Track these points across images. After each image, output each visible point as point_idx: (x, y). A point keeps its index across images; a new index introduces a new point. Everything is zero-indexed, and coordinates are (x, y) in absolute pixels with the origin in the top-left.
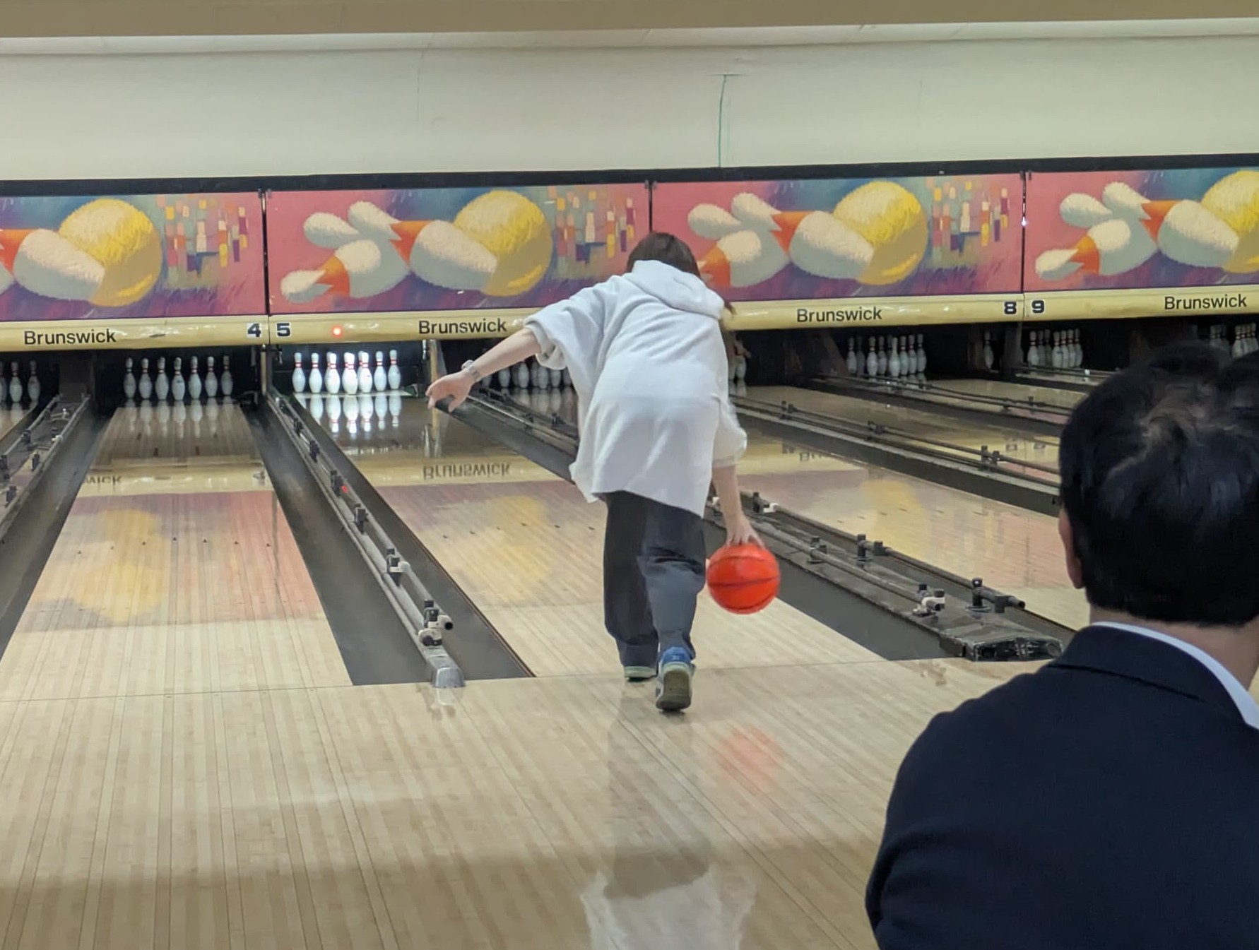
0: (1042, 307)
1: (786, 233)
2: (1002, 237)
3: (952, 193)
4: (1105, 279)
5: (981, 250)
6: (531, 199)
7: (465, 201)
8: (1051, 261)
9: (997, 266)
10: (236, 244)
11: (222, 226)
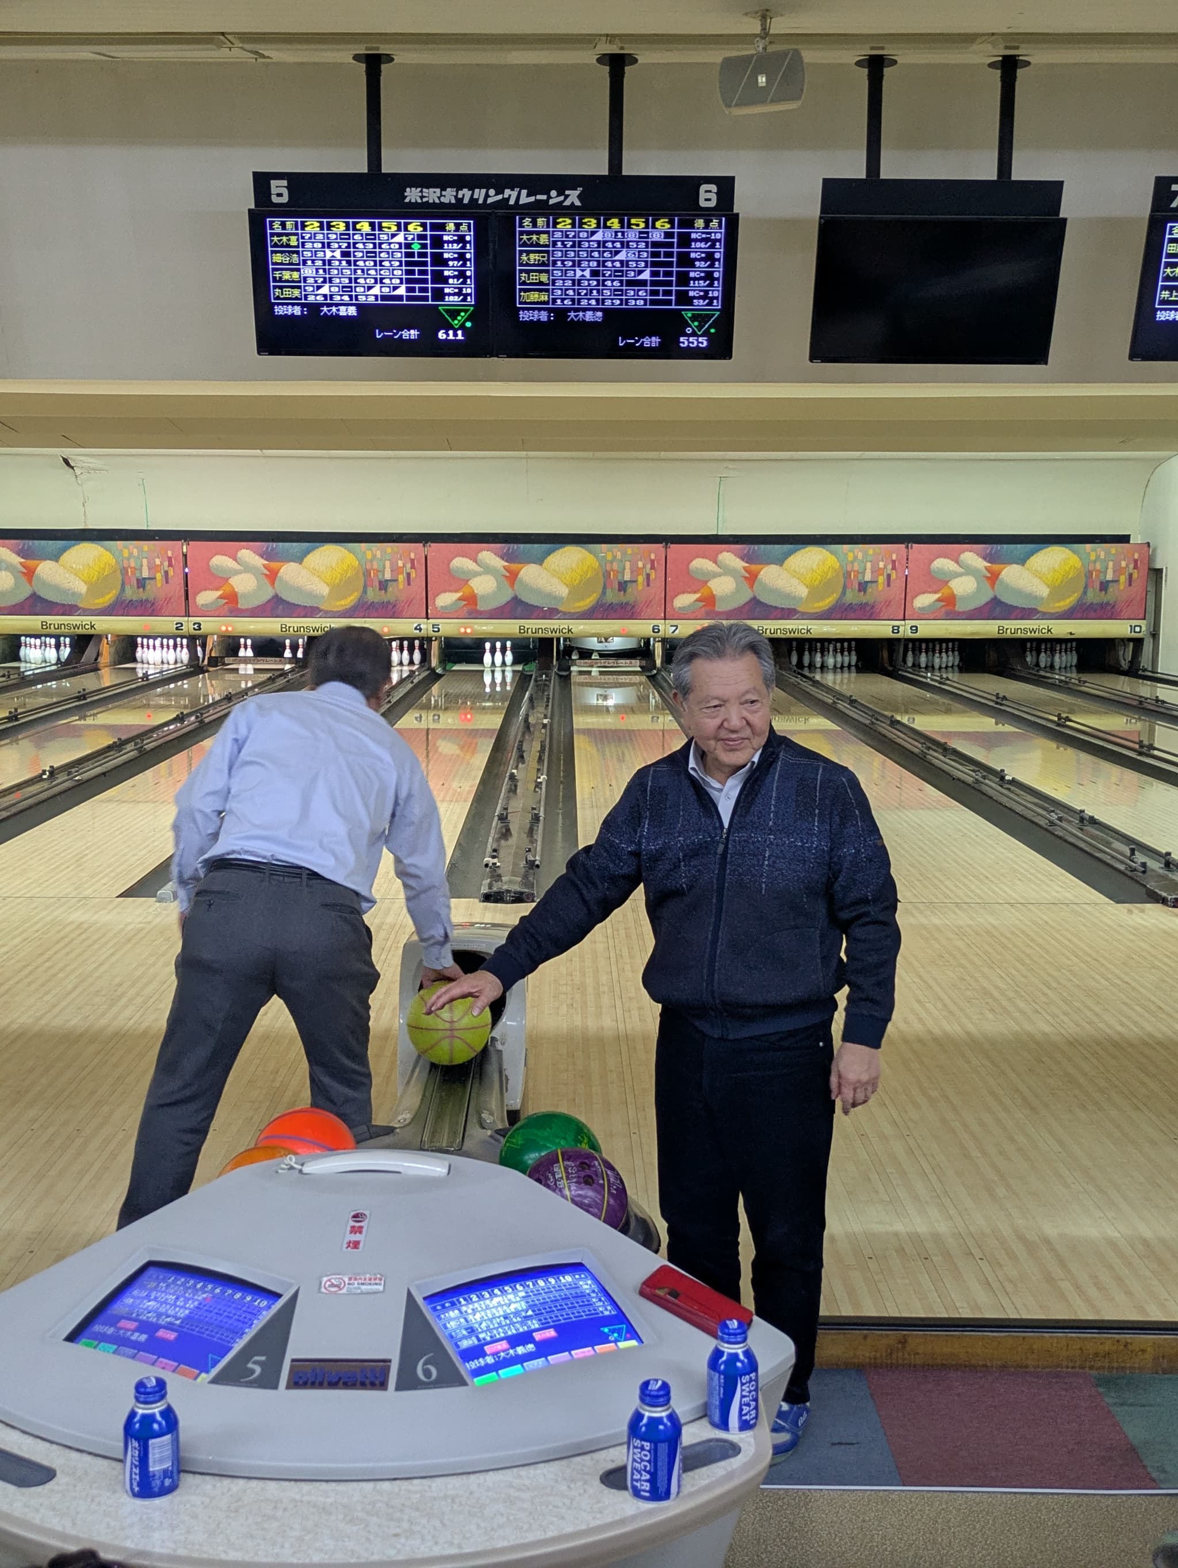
0: (917, 630)
1: (752, 578)
2: (892, 584)
3: (860, 556)
4: (959, 613)
5: (878, 591)
6: (590, 552)
8: (924, 601)
9: (888, 603)
10: (409, 575)
11: (400, 563)
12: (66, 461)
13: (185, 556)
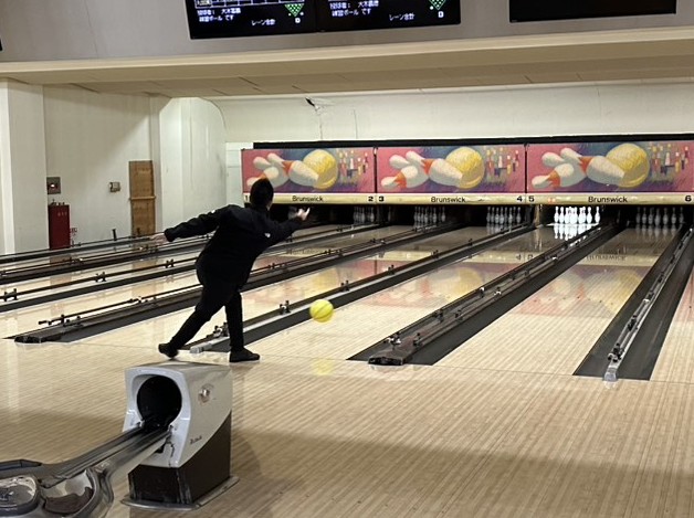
6: (641, 147)
7: (611, 148)
10: (514, 165)
11: (509, 157)
12: (309, 101)
13: (375, 156)
